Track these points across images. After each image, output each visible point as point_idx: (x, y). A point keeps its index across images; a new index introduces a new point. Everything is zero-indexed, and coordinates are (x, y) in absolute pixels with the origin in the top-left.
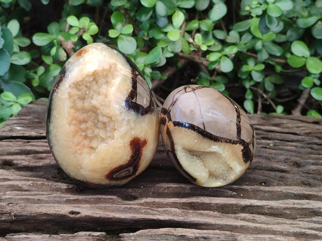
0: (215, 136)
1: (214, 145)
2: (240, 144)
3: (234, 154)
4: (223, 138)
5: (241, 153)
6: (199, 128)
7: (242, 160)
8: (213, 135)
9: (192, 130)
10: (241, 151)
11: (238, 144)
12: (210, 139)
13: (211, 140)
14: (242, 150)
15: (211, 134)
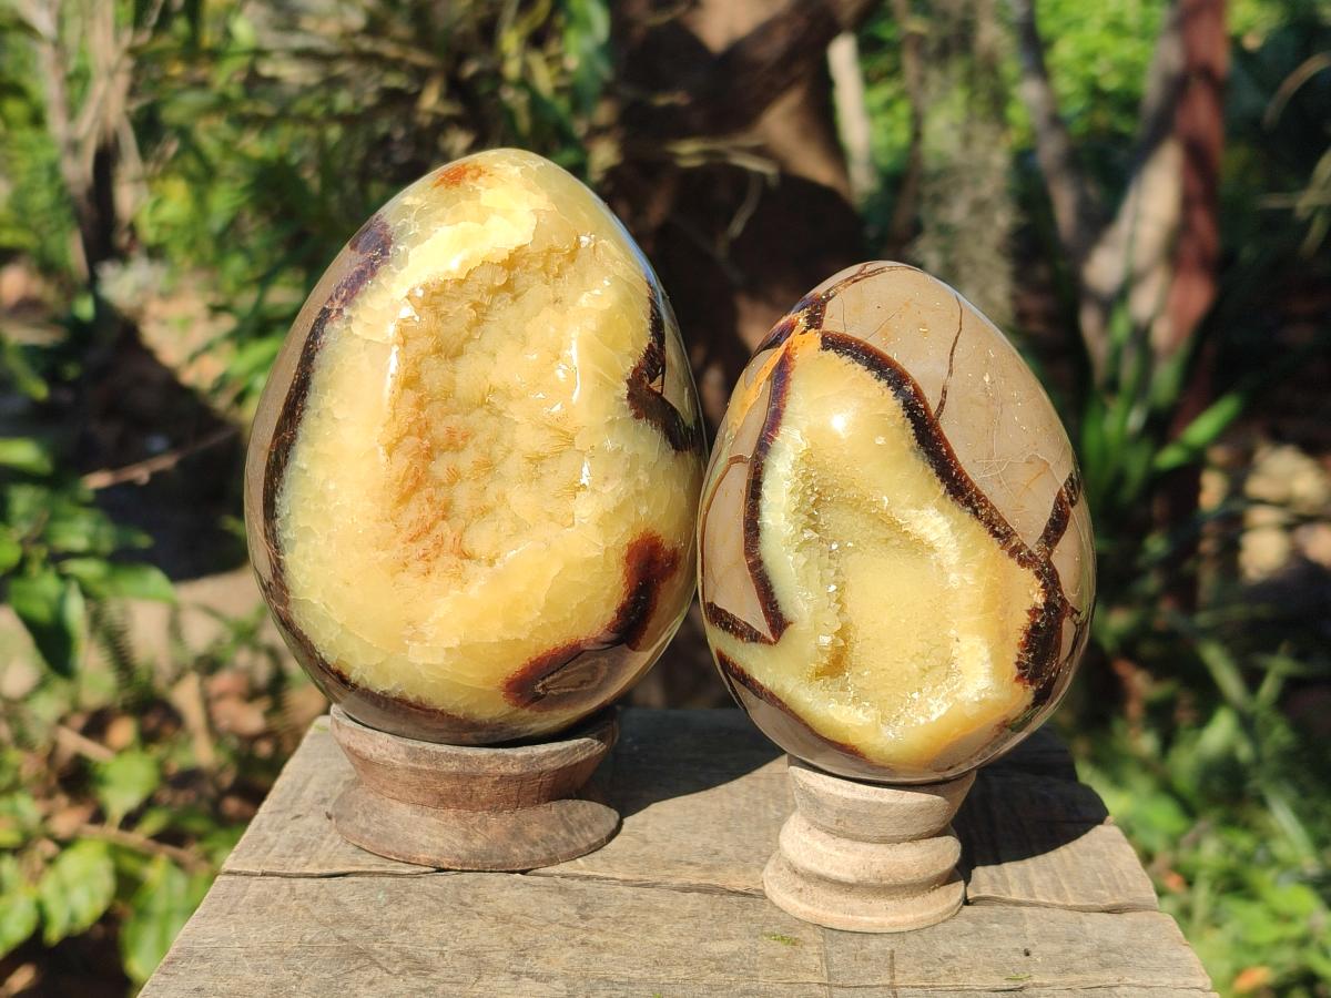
0: (961, 472)
1: (941, 510)
2: (1038, 575)
3: (997, 600)
4: (986, 501)
5: (1023, 620)
6: (918, 394)
7: (1012, 654)
8: (957, 463)
9: (889, 384)
10: (1029, 612)
11: (1031, 571)
12: (939, 473)
13: (938, 480)
14: (1034, 612)
15: (950, 453)
